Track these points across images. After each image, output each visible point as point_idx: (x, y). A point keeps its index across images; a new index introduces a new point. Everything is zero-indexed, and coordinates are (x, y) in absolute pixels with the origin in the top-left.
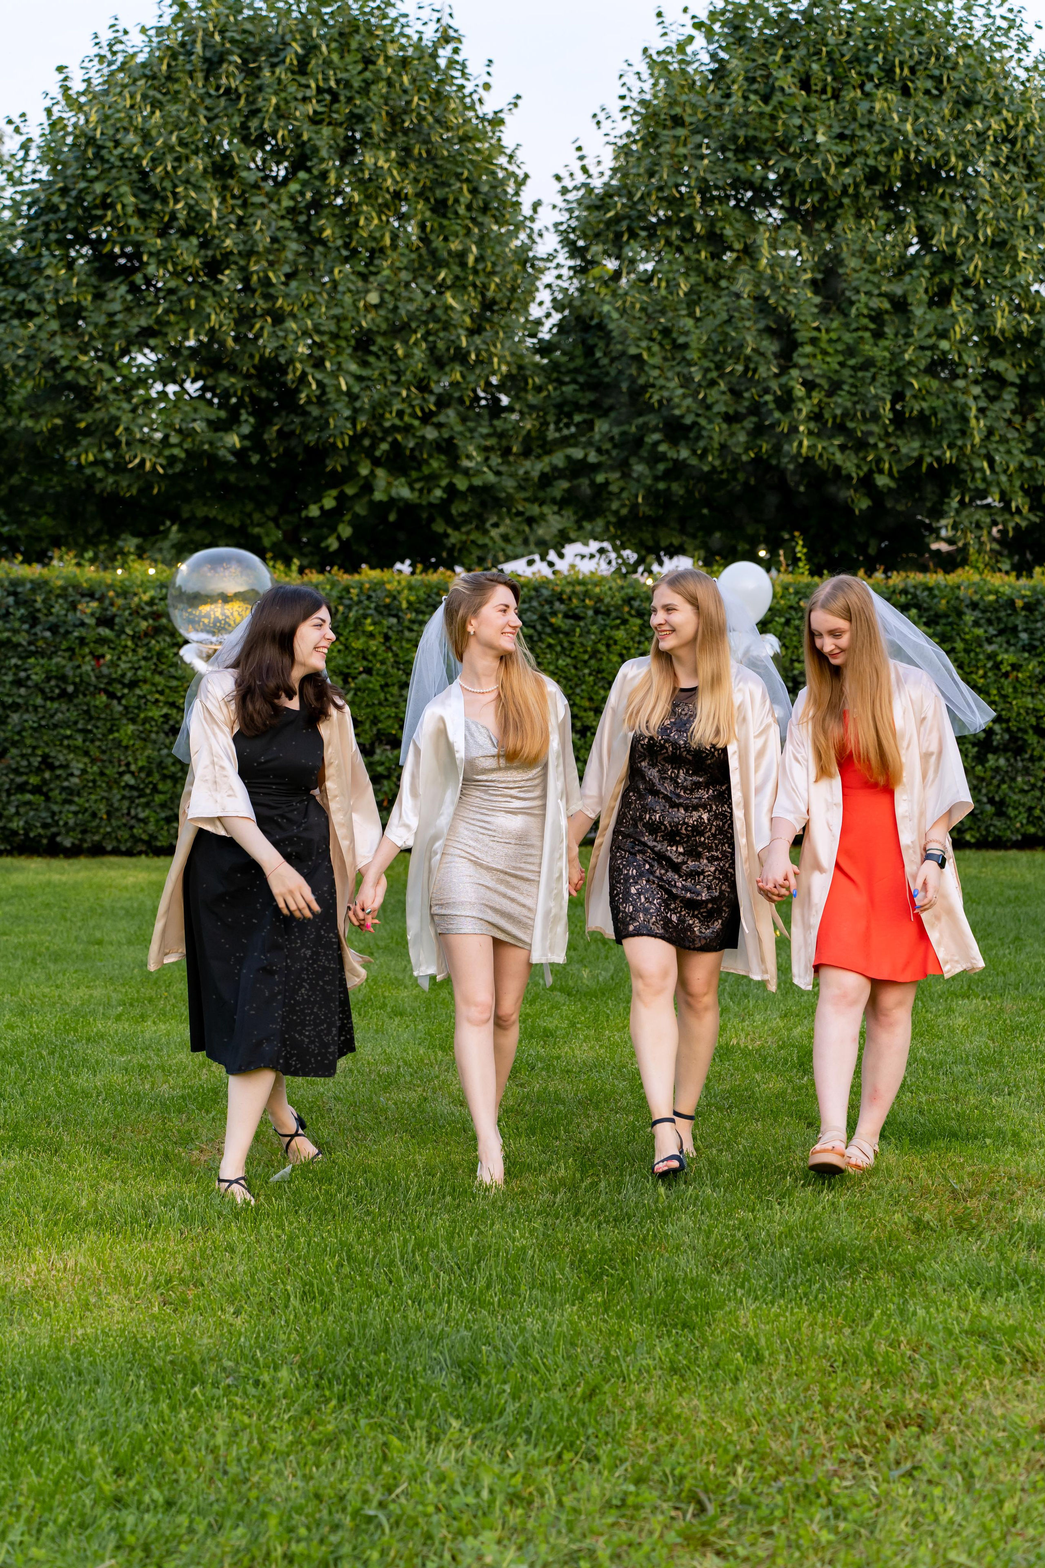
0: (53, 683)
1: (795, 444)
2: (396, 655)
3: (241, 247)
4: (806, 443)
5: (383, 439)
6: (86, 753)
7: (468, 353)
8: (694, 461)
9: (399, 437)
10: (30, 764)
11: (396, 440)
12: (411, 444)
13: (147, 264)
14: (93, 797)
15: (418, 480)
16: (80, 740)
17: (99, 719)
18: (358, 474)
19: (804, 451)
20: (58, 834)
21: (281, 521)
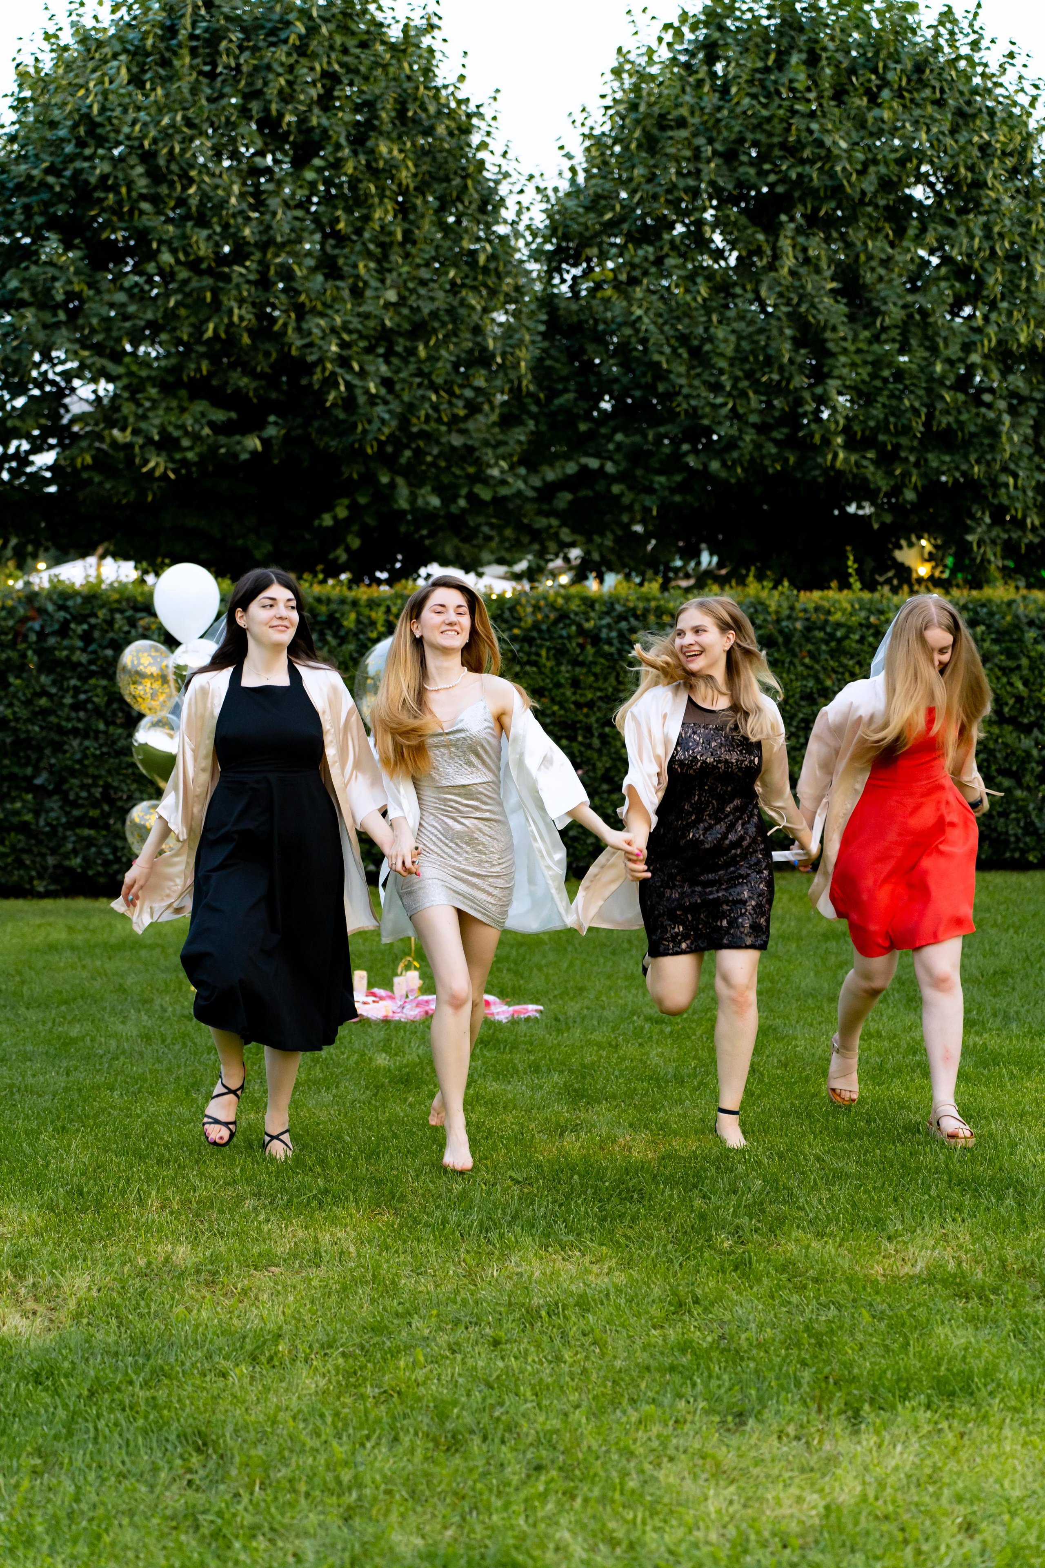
1: (830, 457)
3: (257, 238)
4: (841, 455)
5: (407, 446)
7: (493, 356)
8: (724, 474)
9: (421, 444)
11: (418, 447)
12: (434, 452)
13: (158, 251)
18: (376, 483)
19: (838, 464)
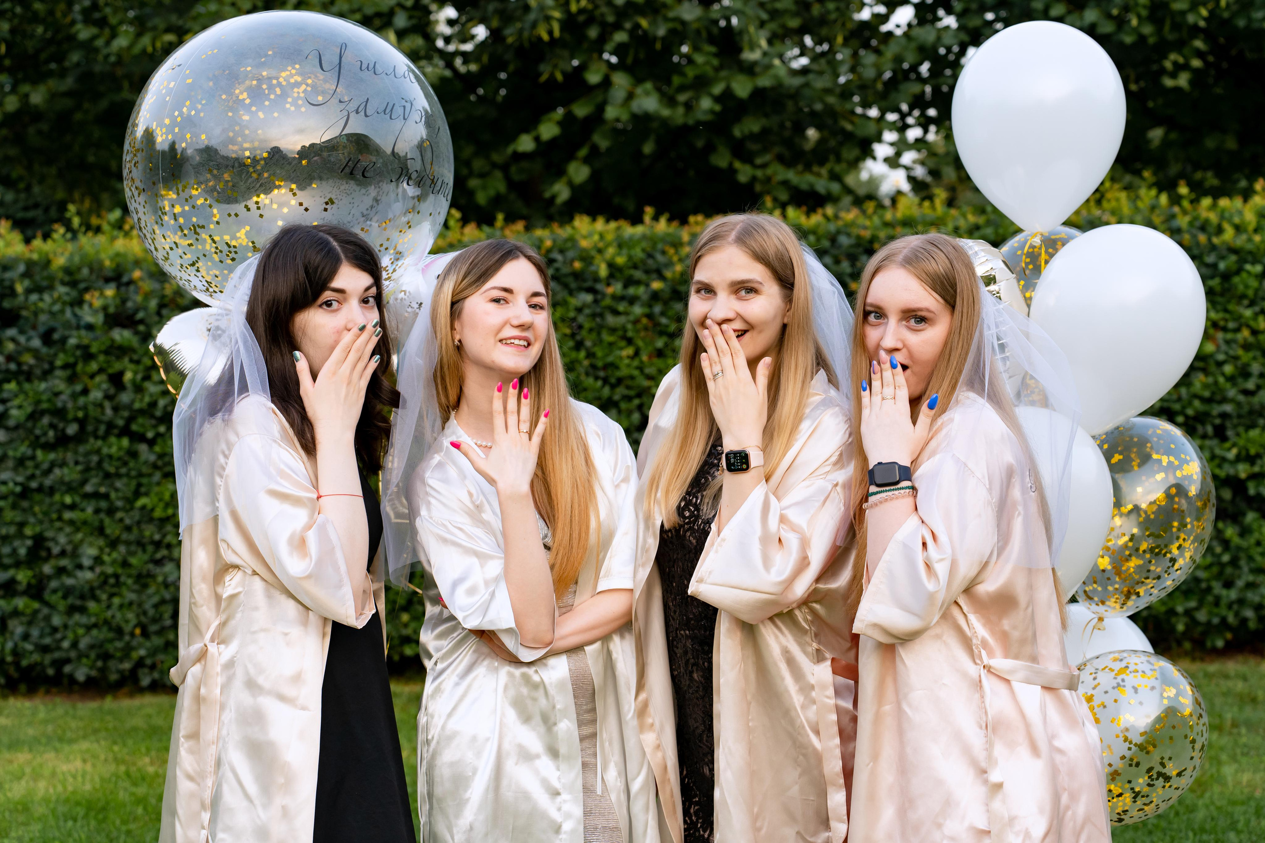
0: (46, 420)
2: (590, 355)
6: (101, 531)
9: (644, 23)
10: (14, 551)
11: (637, 26)
12: (661, 32)
14: (116, 601)
15: (682, 88)
16: (90, 510)
17: (118, 476)
18: (584, 82)
20: (68, 661)
21: (513, 169)
